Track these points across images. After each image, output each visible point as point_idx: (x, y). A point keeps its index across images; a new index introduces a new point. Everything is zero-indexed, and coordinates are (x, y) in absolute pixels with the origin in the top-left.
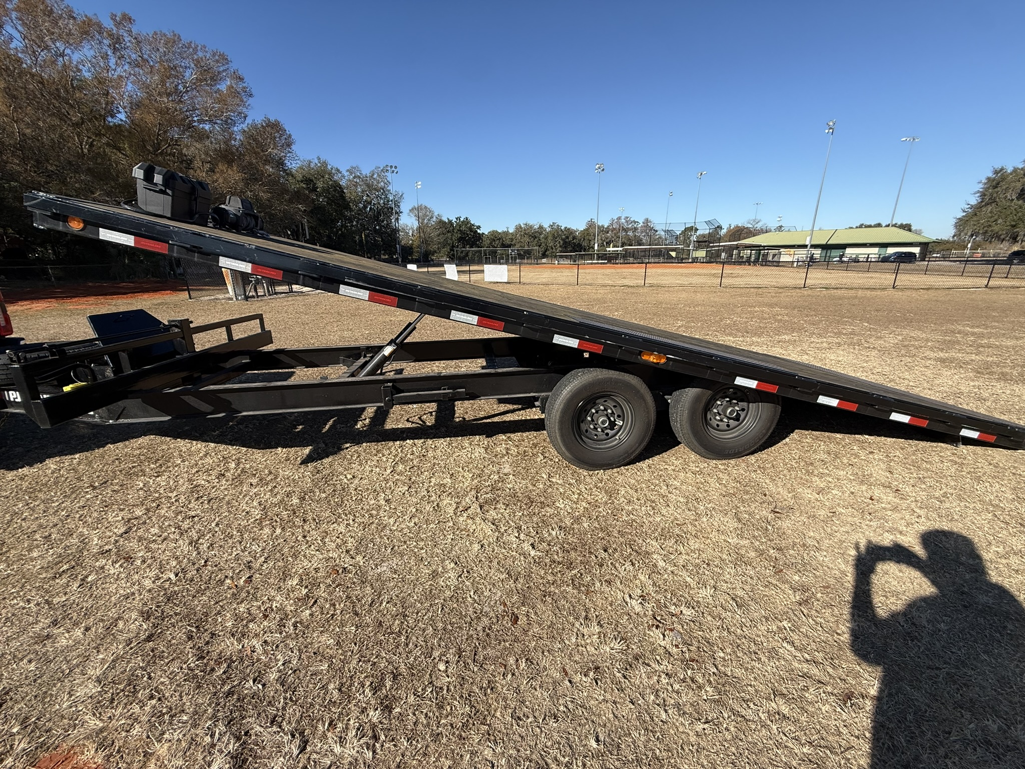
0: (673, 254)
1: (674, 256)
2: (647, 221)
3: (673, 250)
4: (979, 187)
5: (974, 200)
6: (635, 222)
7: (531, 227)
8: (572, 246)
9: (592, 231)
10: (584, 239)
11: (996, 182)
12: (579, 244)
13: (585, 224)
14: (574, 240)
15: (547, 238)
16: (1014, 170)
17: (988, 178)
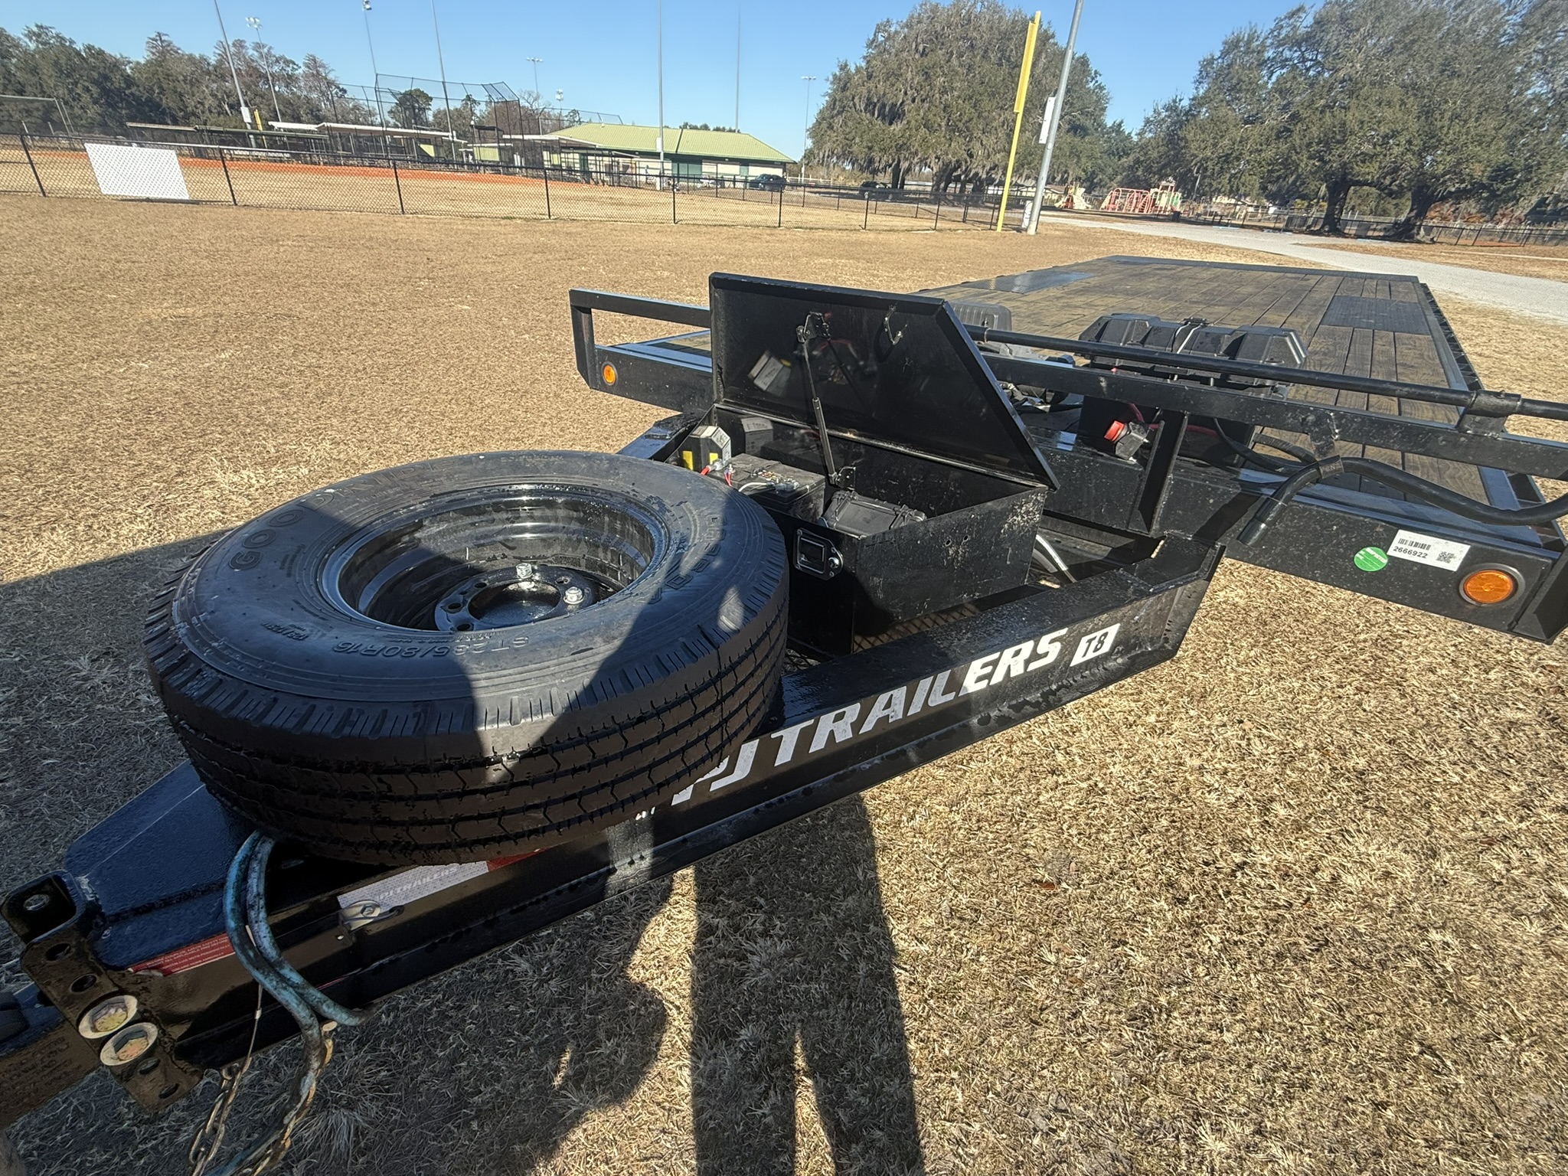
0: (429, 150)
1: (432, 154)
2: (313, 63)
3: (427, 141)
4: (828, 87)
5: (823, 102)
6: (288, 62)
8: (128, 103)
9: (176, 69)
10: (162, 90)
11: (843, 83)
12: (150, 100)
13: (144, 46)
14: (129, 87)
15: (34, 71)
16: (858, 70)
17: (835, 76)
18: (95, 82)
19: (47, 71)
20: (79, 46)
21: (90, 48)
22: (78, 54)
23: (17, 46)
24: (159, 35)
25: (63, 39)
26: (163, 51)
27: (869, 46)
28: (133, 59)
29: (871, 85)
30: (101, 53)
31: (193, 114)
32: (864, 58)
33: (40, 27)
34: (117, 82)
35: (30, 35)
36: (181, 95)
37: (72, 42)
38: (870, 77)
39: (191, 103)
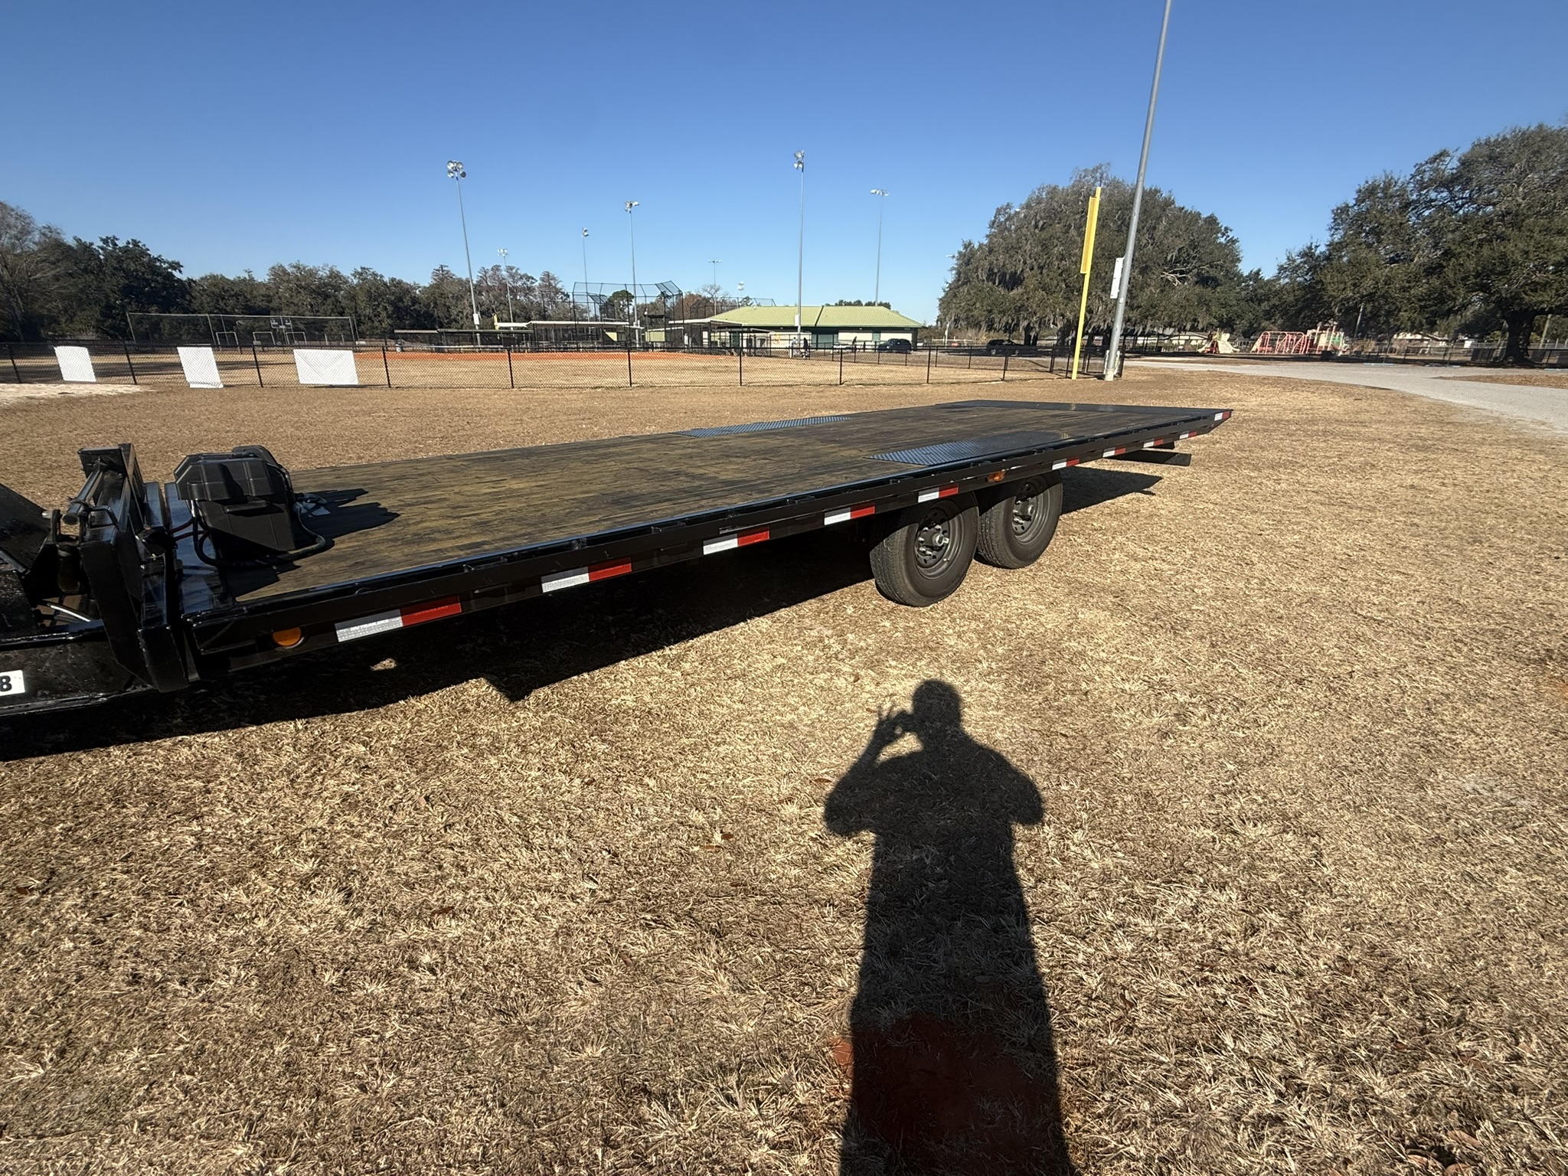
0: (613, 336)
1: (615, 339)
2: (547, 277)
3: (612, 329)
4: (954, 263)
5: (951, 277)
6: (529, 278)
7: (312, 273)
8: (412, 316)
9: (448, 289)
10: (436, 304)
11: (968, 259)
12: (426, 312)
13: (430, 275)
14: (413, 305)
15: (353, 298)
16: (981, 246)
17: (960, 253)
18: (392, 303)
19: (362, 297)
20: (386, 279)
21: (393, 280)
22: (385, 284)
23: (346, 282)
24: (442, 266)
25: (376, 275)
26: (443, 277)
27: (991, 227)
28: (422, 285)
29: (992, 258)
30: (400, 282)
31: (455, 320)
32: (987, 236)
33: (362, 268)
34: (407, 301)
35: (356, 274)
36: (449, 307)
37: (382, 276)
38: (991, 251)
39: (454, 312)
